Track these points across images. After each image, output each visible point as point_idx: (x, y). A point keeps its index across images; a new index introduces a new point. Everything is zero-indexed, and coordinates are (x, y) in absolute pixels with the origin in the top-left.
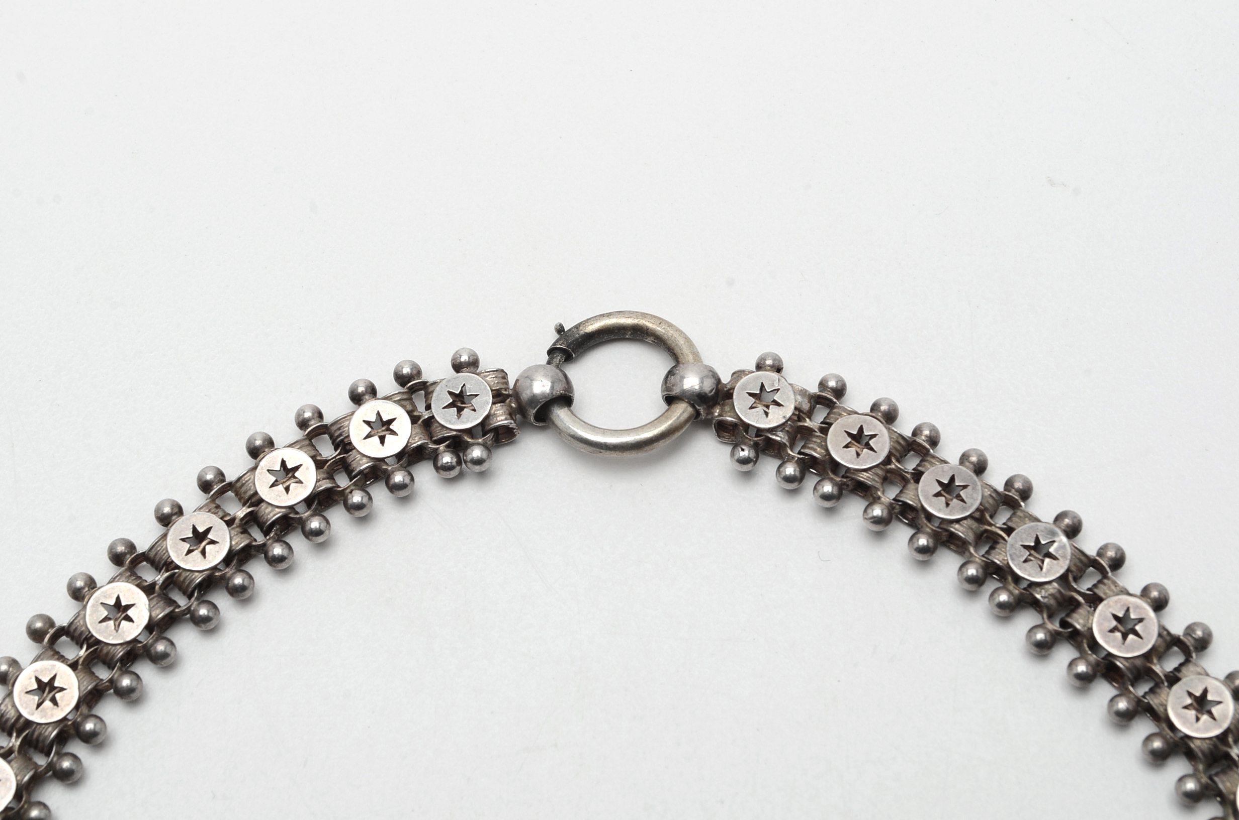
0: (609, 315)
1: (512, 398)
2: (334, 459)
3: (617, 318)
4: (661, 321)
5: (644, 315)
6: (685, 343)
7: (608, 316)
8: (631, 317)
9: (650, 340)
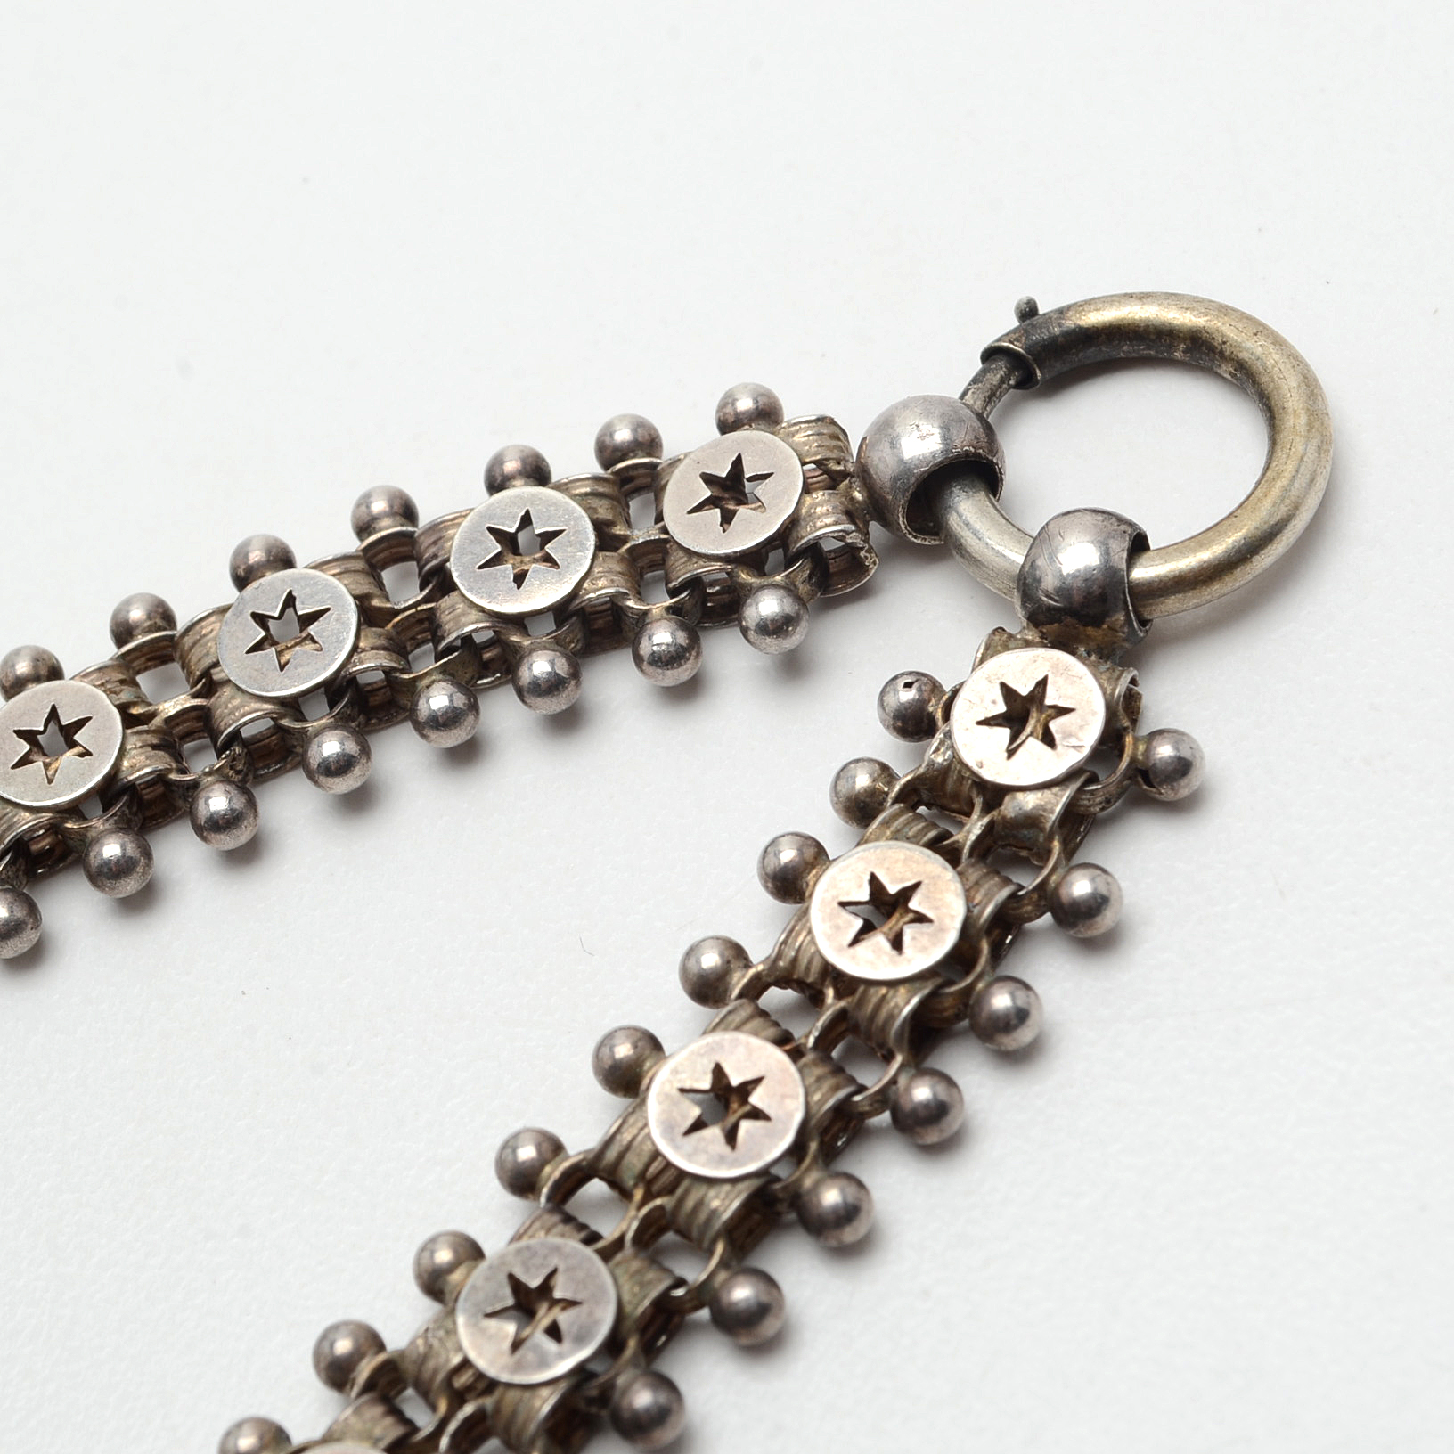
0: (1143, 297)
1: (853, 480)
2: (414, 610)
3: (1160, 305)
4: (1261, 328)
5: (1224, 310)
6: (1299, 386)
7: (1140, 299)
8: (1193, 309)
9: (1225, 369)
